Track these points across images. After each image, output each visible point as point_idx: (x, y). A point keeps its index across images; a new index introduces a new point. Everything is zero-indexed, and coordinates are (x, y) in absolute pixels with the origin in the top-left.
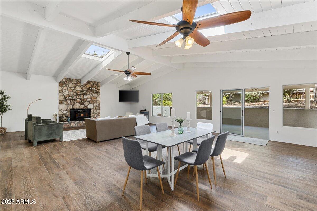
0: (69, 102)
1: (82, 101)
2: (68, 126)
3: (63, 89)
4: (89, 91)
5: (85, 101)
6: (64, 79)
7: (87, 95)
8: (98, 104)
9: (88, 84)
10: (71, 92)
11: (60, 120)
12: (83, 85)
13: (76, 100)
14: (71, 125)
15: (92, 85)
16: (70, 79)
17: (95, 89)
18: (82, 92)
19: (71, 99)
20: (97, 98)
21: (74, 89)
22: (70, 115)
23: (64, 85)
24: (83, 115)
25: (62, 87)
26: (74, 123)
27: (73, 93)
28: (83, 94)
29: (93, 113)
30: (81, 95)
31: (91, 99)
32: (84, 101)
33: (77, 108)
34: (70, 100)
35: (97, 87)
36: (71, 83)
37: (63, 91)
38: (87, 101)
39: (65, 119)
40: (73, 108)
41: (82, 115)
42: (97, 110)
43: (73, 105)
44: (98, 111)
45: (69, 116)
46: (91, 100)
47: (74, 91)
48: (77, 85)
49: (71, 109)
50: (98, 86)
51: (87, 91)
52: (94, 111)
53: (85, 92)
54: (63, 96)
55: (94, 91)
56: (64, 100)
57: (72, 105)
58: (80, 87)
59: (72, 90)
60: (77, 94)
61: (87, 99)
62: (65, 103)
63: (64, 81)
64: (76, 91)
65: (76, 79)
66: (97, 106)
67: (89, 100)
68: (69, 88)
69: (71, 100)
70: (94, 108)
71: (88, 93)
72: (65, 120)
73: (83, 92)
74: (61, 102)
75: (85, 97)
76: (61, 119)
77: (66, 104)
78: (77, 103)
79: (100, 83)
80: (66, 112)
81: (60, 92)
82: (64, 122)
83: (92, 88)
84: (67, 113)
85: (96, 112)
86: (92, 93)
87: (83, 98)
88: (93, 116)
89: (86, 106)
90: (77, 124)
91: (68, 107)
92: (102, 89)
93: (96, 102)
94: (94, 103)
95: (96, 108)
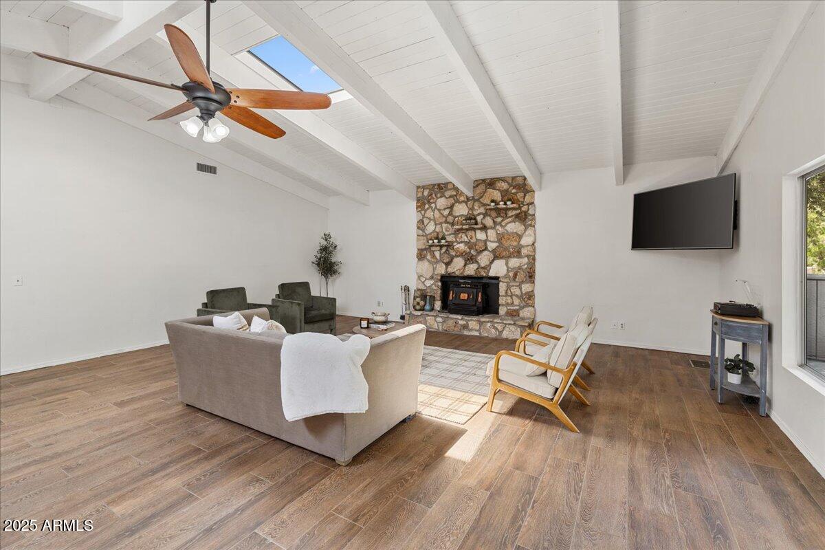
0: (437, 254)
1: (472, 251)
3: (424, 217)
4: (494, 214)
5: (481, 251)
6: (426, 187)
7: (484, 228)
8: (526, 260)
9: (490, 191)
10: (441, 223)
12: (475, 197)
13: (452, 248)
15: (501, 192)
16: (439, 185)
17: (509, 203)
18: (471, 219)
19: (440, 244)
20: (520, 237)
21: (450, 214)
22: (439, 292)
23: (427, 206)
24: (467, 295)
25: (423, 212)
27: (447, 225)
28: (467, 227)
29: (506, 295)
30: (464, 230)
31: (500, 241)
32: (476, 250)
33: (458, 273)
34: (438, 248)
36: (441, 197)
37: (423, 224)
38: (486, 249)
40: (446, 272)
42: (522, 282)
43: (447, 264)
44: (527, 287)
45: (438, 296)
46: (498, 247)
47: (448, 220)
48: (456, 201)
49: (443, 277)
50: (527, 192)
52: (509, 287)
53: (479, 218)
54: (425, 238)
55: (510, 213)
56: (425, 249)
57: (445, 263)
58: (466, 203)
59: (444, 216)
60: (456, 230)
61: (485, 242)
62: (429, 257)
63: (426, 192)
64: (455, 217)
66: (520, 268)
67: (492, 246)
68: (436, 211)
70: (511, 274)
71: (489, 222)
73: (475, 219)
74: (421, 256)
75: (481, 235)
77: (428, 261)
78: (457, 256)
80: (432, 282)
81: (418, 228)
83: (498, 204)
84: (434, 287)
85: (517, 291)
86: (502, 221)
87: (474, 240)
88: (507, 304)
89: (483, 268)
90: (441, 324)
91: (434, 269)
92: (543, 203)
93: (519, 252)
94: (509, 257)
95: (515, 275)
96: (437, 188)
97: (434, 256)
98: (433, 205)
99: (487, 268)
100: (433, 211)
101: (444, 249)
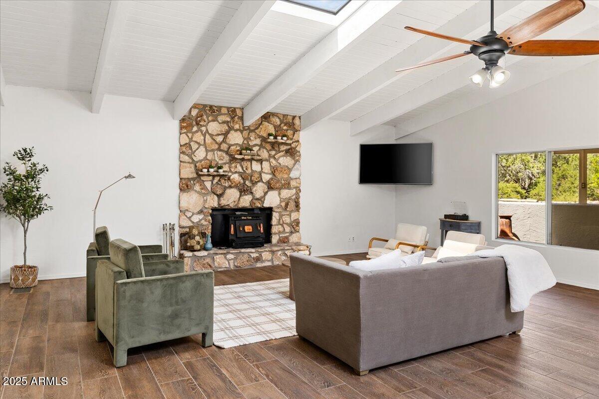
0: (208, 185)
1: (248, 183)
2: (206, 265)
3: (191, 140)
4: (268, 147)
5: (256, 182)
6: (195, 106)
7: (261, 161)
8: (294, 191)
9: (266, 124)
10: (213, 150)
11: (185, 247)
12: (249, 127)
13: (229, 179)
14: (216, 264)
15: (275, 127)
16: (211, 107)
17: (285, 138)
18: (247, 149)
19: (215, 173)
20: (290, 170)
21: (224, 141)
22: (210, 227)
23: (195, 129)
24: (250, 227)
25: (190, 135)
26: (225, 258)
27: (219, 153)
28: (249, 157)
29: (279, 224)
30: (243, 159)
31: (273, 173)
32: (251, 181)
33: (232, 205)
34: (211, 178)
35: (290, 133)
36: (213, 121)
37: (191, 148)
38: (261, 180)
39: (198, 243)
40: (219, 204)
41: (246, 231)
42: (292, 211)
43: (219, 196)
44: (294, 216)
45: (209, 232)
46: (272, 179)
47: (222, 148)
48: (231, 129)
49: (214, 209)
50: (295, 131)
51: (261, 146)
52: (281, 216)
53: (256, 149)
54: (192, 166)
55: (283, 148)
56: (193, 179)
57: (217, 195)
58: (242, 132)
59: (217, 143)
60: (233, 159)
61: (260, 173)
62: (197, 187)
63: (194, 113)
64: (230, 146)
65: (228, 108)
66: (290, 199)
67: (266, 177)
68: (207, 136)
69: (214, 176)
70: (283, 204)
71: (264, 154)
72: (198, 247)
73: (251, 150)
74: (185, 186)
75: (256, 167)
76: (186, 242)
77: (198, 192)
78: (230, 187)
79: (300, 117)
80: (201, 216)
81: (183, 153)
82: (195, 251)
83: (275, 137)
84: (204, 222)
85: (287, 219)
86: (275, 154)
87: (249, 171)
88: (280, 232)
89: (257, 199)
90: (232, 261)
91: (205, 201)
92: (306, 139)
93: (289, 184)
94: (282, 189)
95: (287, 205)
96: (210, 111)
97: (204, 188)
98: (204, 129)
99: (262, 199)
100: (204, 136)
101: (216, 179)
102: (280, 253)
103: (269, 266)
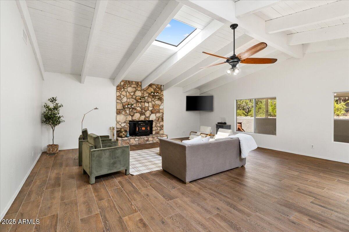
0: (128, 112)
1: (143, 111)
2: (127, 143)
3: (121, 94)
4: (151, 97)
5: (147, 111)
6: (122, 81)
7: (148, 102)
8: (161, 114)
9: (150, 88)
10: (130, 98)
11: (118, 136)
12: (144, 89)
13: (136, 109)
14: (131, 143)
15: (154, 89)
16: (129, 81)
17: (158, 94)
18: (143, 98)
19: (131, 107)
20: (160, 106)
21: (134, 95)
22: (129, 128)
23: (122, 90)
24: (144, 128)
25: (120, 92)
26: (135, 140)
27: (132, 99)
28: (144, 101)
29: (155, 127)
30: (141, 102)
31: (153, 107)
32: (145, 110)
33: (137, 120)
34: (129, 109)
35: (160, 91)
36: (130, 87)
37: (121, 98)
38: (148, 110)
39: (124, 134)
40: (132, 119)
41: (143, 129)
42: (160, 122)
43: (132, 116)
44: (161, 123)
45: (128, 130)
46: (152, 109)
47: (133, 97)
48: (137, 90)
49: (130, 121)
50: (162, 91)
51: (148, 97)
52: (156, 124)
53: (146, 98)
54: (121, 104)
55: (157, 97)
56: (122, 109)
57: (131, 116)
58: (141, 91)
59: (131, 95)
60: (137, 102)
61: (148, 107)
62: (123, 113)
63: (122, 84)
64: (136, 97)
65: (135, 82)
66: (160, 117)
67: (150, 109)
68: (127, 93)
69: (130, 108)
70: (157, 119)
71: (150, 100)
72: (124, 136)
73: (144, 98)
74: (119, 112)
75: (146, 105)
76: (119, 134)
77: (124, 115)
78: (136, 112)
79: (163, 86)
80: (125, 124)
81: (118, 99)
82: (123, 137)
83: (154, 93)
84: (126, 126)
85: (158, 125)
86: (154, 100)
87: (144, 106)
88: (156, 130)
89: (147, 117)
90: (137, 141)
91: (127, 118)
92: (166, 94)
93: (159, 111)
94: (157, 113)
95: (159, 119)
96: (128, 83)
97: (126, 113)
98: (126, 90)
99: (149, 117)
101: (131, 109)
102: (156, 138)
103: (152, 143)
